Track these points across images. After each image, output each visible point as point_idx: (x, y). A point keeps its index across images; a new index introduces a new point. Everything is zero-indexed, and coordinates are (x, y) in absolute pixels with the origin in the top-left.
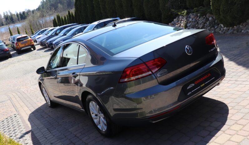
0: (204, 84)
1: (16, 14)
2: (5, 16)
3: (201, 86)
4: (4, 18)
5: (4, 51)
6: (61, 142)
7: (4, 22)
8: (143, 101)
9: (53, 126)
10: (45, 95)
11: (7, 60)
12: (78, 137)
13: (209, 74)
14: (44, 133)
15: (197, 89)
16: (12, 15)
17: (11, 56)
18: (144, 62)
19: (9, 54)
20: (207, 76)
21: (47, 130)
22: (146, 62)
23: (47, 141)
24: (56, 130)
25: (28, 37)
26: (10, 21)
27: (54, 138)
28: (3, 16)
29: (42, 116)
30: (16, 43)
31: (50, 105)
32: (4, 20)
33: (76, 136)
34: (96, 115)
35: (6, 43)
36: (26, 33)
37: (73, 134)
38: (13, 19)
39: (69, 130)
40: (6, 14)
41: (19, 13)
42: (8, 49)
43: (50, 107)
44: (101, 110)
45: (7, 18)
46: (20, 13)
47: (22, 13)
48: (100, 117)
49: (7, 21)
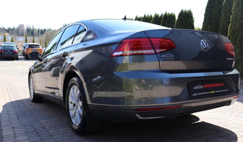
0: (214, 92)
1: (37, 29)
2: (27, 28)
3: (211, 92)
4: (26, 30)
5: (14, 52)
6: (24, 129)
7: (25, 33)
8: (134, 90)
9: (25, 115)
10: (31, 87)
11: (12, 61)
12: (45, 129)
13: (222, 83)
14: (10, 118)
15: (205, 93)
16: (34, 29)
17: (17, 59)
18: (149, 37)
19: (17, 56)
20: (219, 85)
21: (16, 116)
22: (151, 38)
23: (10, 125)
24: (26, 118)
25: (40, 46)
26: (30, 33)
27: (19, 124)
28: (25, 28)
29: (19, 105)
30: (27, 49)
31: (32, 99)
32: (25, 32)
33: (44, 127)
34: (74, 105)
35: (19, 50)
36: (40, 44)
37: (42, 125)
38: (34, 33)
39: (40, 121)
40: (29, 27)
41: (40, 29)
42: (17, 52)
43: (32, 101)
44: (80, 99)
45: (28, 30)
46: (42, 29)
47: (43, 30)
48: (77, 107)
49: (28, 33)
